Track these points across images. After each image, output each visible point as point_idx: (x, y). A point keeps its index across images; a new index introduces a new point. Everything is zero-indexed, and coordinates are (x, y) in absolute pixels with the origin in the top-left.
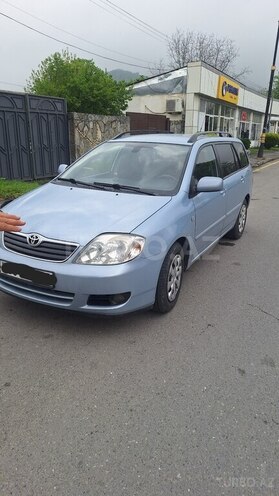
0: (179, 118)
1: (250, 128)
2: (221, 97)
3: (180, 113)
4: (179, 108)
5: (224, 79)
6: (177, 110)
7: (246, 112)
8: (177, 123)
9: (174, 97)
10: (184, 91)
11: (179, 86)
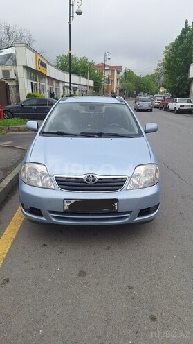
0: (13, 83)
1: (54, 91)
2: (38, 69)
3: (14, 80)
4: (12, 76)
5: (38, 57)
6: (11, 78)
7: (51, 79)
8: (13, 87)
9: (8, 68)
10: (15, 64)
11: (10, 60)
